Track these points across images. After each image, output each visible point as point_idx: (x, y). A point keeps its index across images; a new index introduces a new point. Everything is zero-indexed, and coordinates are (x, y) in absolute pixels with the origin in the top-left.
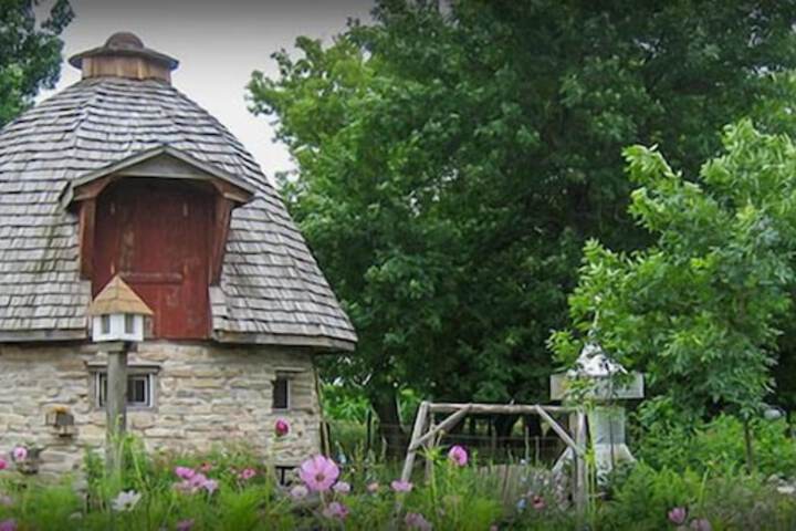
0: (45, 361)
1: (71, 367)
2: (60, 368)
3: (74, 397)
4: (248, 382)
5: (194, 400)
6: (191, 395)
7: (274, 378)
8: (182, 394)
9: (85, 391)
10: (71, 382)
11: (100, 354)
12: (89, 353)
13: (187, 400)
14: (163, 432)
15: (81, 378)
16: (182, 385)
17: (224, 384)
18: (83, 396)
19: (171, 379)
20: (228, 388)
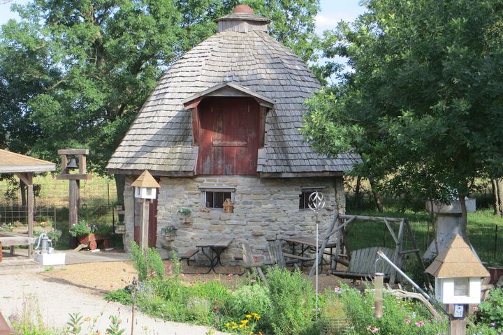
0: (180, 185)
1: (191, 189)
2: (186, 189)
3: (192, 204)
4: (283, 196)
5: (252, 206)
6: (251, 203)
7: (301, 193)
8: (246, 203)
9: (197, 201)
10: (191, 196)
11: (205, 182)
12: (199, 182)
13: (249, 206)
14: (235, 222)
15: (195, 194)
16: (245, 198)
17: (270, 197)
18: (196, 203)
19: (239, 195)
20: (272, 199)
